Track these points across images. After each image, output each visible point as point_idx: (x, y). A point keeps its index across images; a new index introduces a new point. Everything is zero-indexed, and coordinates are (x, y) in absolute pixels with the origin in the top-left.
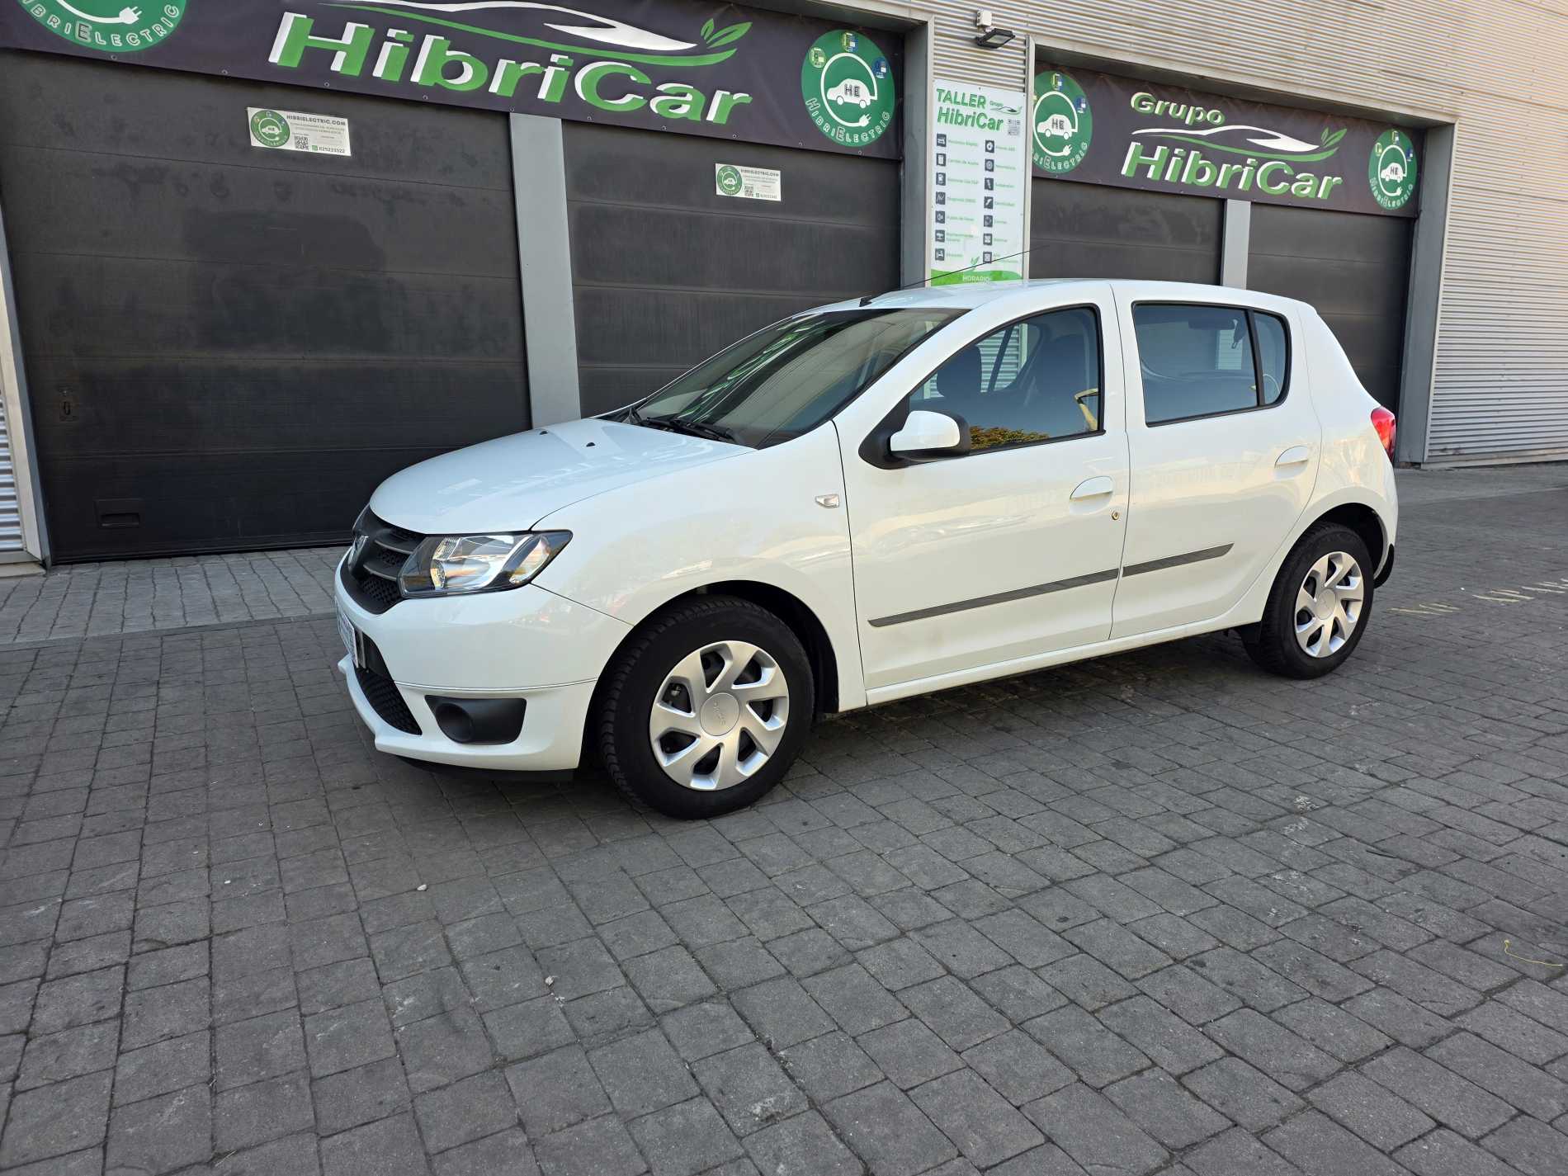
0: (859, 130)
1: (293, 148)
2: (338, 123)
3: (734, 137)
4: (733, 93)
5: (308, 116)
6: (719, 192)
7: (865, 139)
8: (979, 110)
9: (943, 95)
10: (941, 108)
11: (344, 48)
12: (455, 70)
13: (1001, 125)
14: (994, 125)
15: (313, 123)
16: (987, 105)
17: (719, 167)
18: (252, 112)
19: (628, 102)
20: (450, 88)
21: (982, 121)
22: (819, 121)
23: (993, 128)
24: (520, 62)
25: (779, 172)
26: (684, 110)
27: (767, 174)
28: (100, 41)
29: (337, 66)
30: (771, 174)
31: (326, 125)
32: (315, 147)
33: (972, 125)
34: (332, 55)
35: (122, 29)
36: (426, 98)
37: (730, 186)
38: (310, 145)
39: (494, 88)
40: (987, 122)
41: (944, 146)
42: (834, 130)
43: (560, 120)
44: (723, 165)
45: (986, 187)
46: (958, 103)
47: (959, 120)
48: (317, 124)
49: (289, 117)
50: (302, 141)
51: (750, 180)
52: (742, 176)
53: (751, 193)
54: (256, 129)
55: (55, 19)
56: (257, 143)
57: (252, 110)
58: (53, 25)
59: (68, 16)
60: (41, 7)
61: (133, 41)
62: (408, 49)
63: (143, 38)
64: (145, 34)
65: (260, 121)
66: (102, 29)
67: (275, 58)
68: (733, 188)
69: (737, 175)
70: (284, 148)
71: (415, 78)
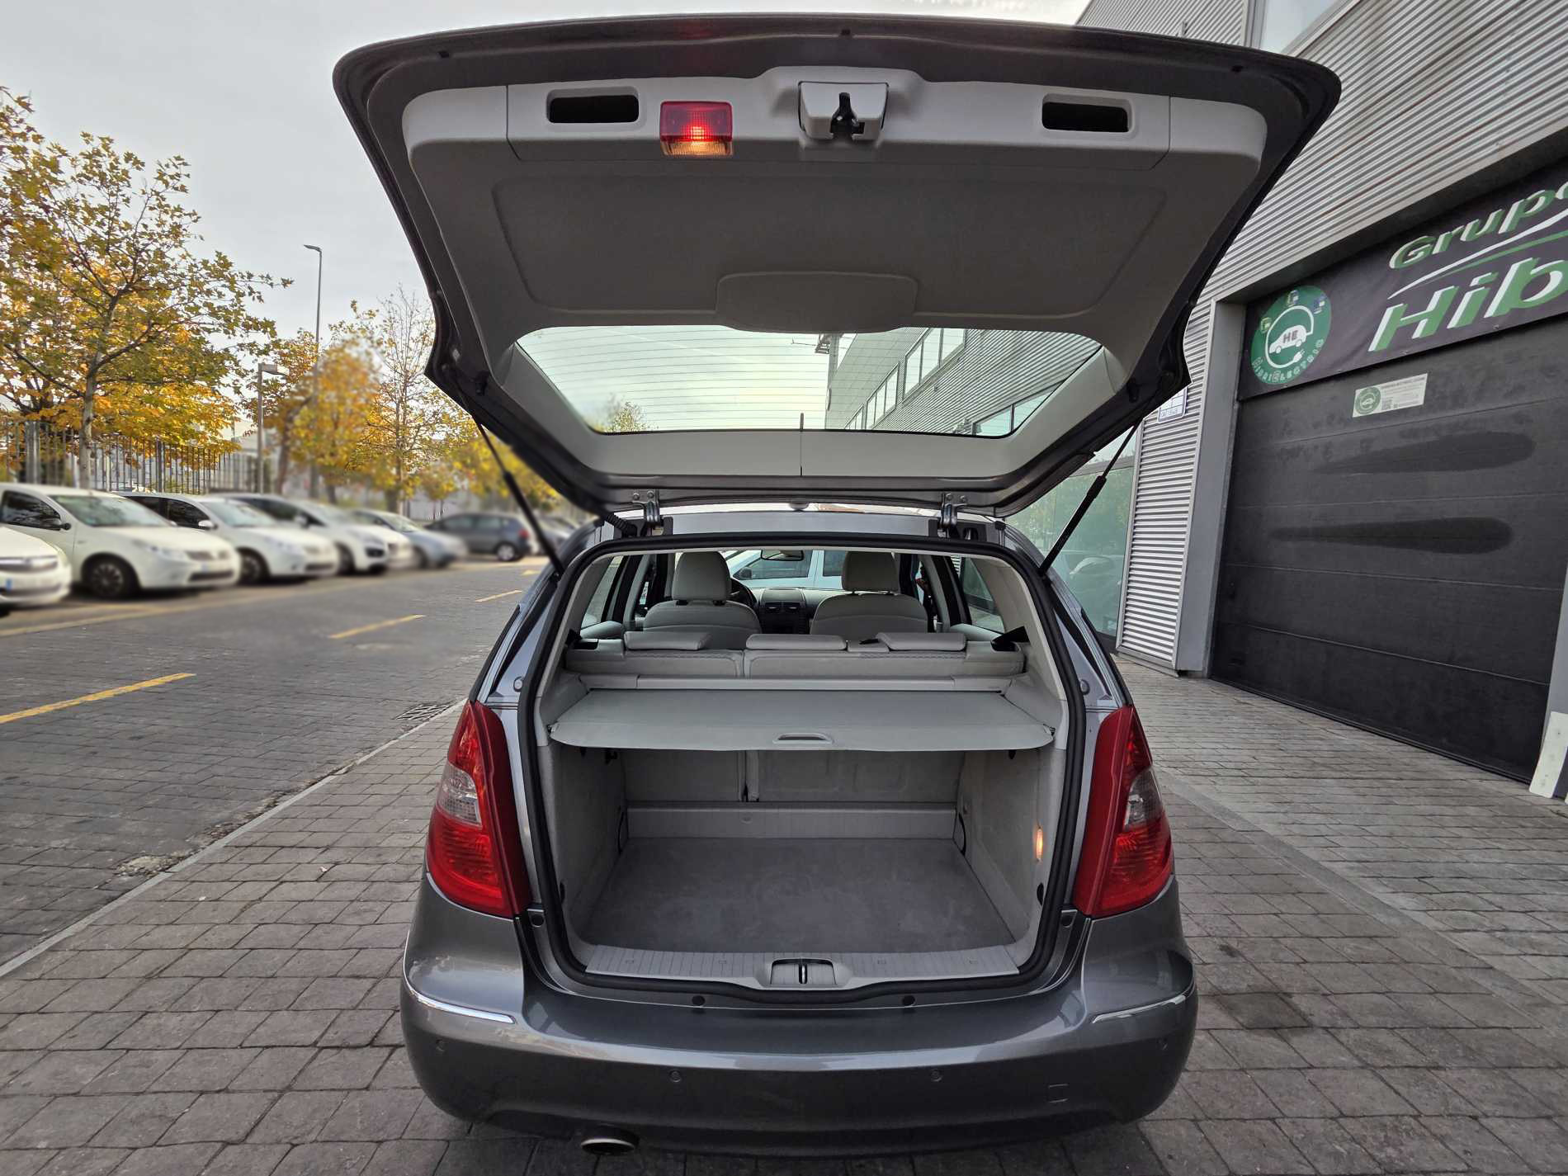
1: (1382, 411)
2: (1419, 379)
5: (1395, 382)
11: (1427, 315)
12: (1539, 284)
15: (1399, 386)
20: (1534, 305)
28: (1282, 378)
29: (1417, 334)
31: (1409, 384)
32: (1395, 406)
34: (1415, 325)
35: (1293, 366)
36: (1496, 327)
38: (1393, 403)
48: (1402, 386)
49: (1383, 388)
50: (1386, 404)
54: (1358, 404)
55: (1266, 374)
56: (1356, 414)
57: (1358, 392)
58: (1265, 378)
59: (1273, 370)
60: (1262, 371)
61: (1297, 371)
62: (1489, 289)
63: (1301, 368)
64: (1304, 365)
65: (1362, 398)
66: (1284, 371)
67: (1373, 347)
70: (1373, 412)
71: (1490, 313)
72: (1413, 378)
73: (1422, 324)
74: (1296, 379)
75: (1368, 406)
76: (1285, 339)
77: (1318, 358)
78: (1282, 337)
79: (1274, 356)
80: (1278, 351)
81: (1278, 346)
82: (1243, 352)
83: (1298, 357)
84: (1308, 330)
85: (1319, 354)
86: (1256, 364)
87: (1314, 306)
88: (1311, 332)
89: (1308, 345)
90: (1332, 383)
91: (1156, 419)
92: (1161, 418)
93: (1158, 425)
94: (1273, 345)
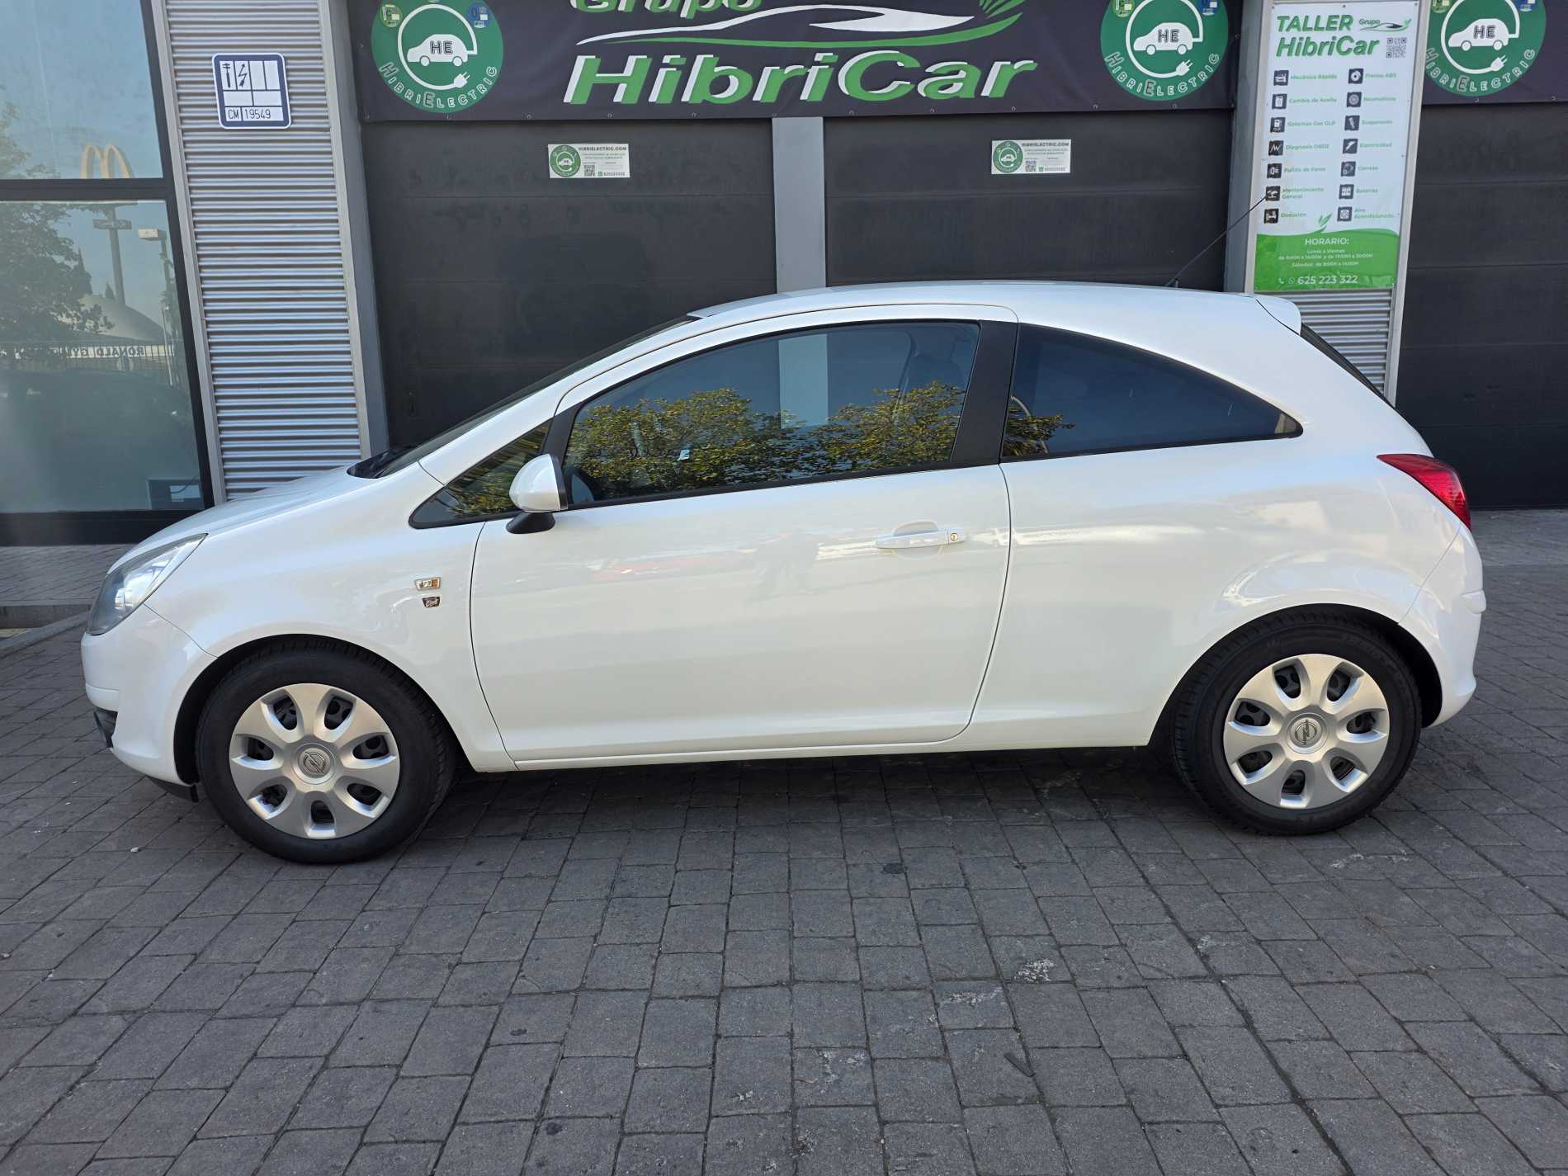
0: (1177, 80)
1: (583, 177)
2: (620, 149)
3: (1014, 109)
4: (1013, 63)
5: (596, 146)
6: (995, 171)
7: (1183, 89)
8: (1339, 34)
9: (1287, 23)
10: (1283, 39)
11: (624, 80)
12: (721, 84)
13: (1376, 46)
14: (1362, 48)
15: (599, 152)
16: (1355, 26)
17: (995, 144)
18: (551, 147)
19: (895, 89)
20: (716, 102)
21: (1344, 47)
22: (1121, 79)
23: (1362, 52)
24: (784, 67)
25: (1069, 141)
26: (956, 88)
27: (1054, 144)
28: (440, 105)
29: (618, 98)
30: (1059, 144)
31: (610, 152)
32: (600, 173)
33: (1330, 53)
34: (614, 88)
35: (455, 93)
36: (694, 115)
37: (1008, 163)
38: (596, 172)
39: (757, 97)
40: (1353, 46)
41: (1286, 84)
42: (1141, 84)
43: (822, 119)
44: (1000, 142)
45: (1348, 127)
46: (1310, 29)
47: (1310, 49)
48: (602, 152)
49: (580, 149)
50: (590, 169)
51: (1032, 154)
52: (1023, 151)
53: (1033, 168)
54: (554, 164)
55: (409, 91)
56: (554, 174)
58: (407, 97)
59: (418, 88)
60: (400, 85)
61: (463, 101)
62: (680, 72)
63: (469, 98)
64: (473, 94)
65: (557, 156)
66: (442, 95)
67: (568, 98)
68: (1012, 165)
69: (1016, 150)
70: (574, 177)
71: (686, 98)
72: (615, 146)
73: (622, 88)
74: (465, 111)
75: (568, 167)
76: (432, 47)
77: (492, 92)
78: (426, 43)
79: (416, 66)
80: (424, 63)
81: (422, 55)
83: (461, 80)
84: (468, 46)
85: (495, 86)
86: (386, 70)
87: (473, 17)
88: (475, 52)
89: (472, 67)
90: (512, 129)
91: (217, 118)
92: (228, 119)
93: (223, 130)
94: (411, 51)
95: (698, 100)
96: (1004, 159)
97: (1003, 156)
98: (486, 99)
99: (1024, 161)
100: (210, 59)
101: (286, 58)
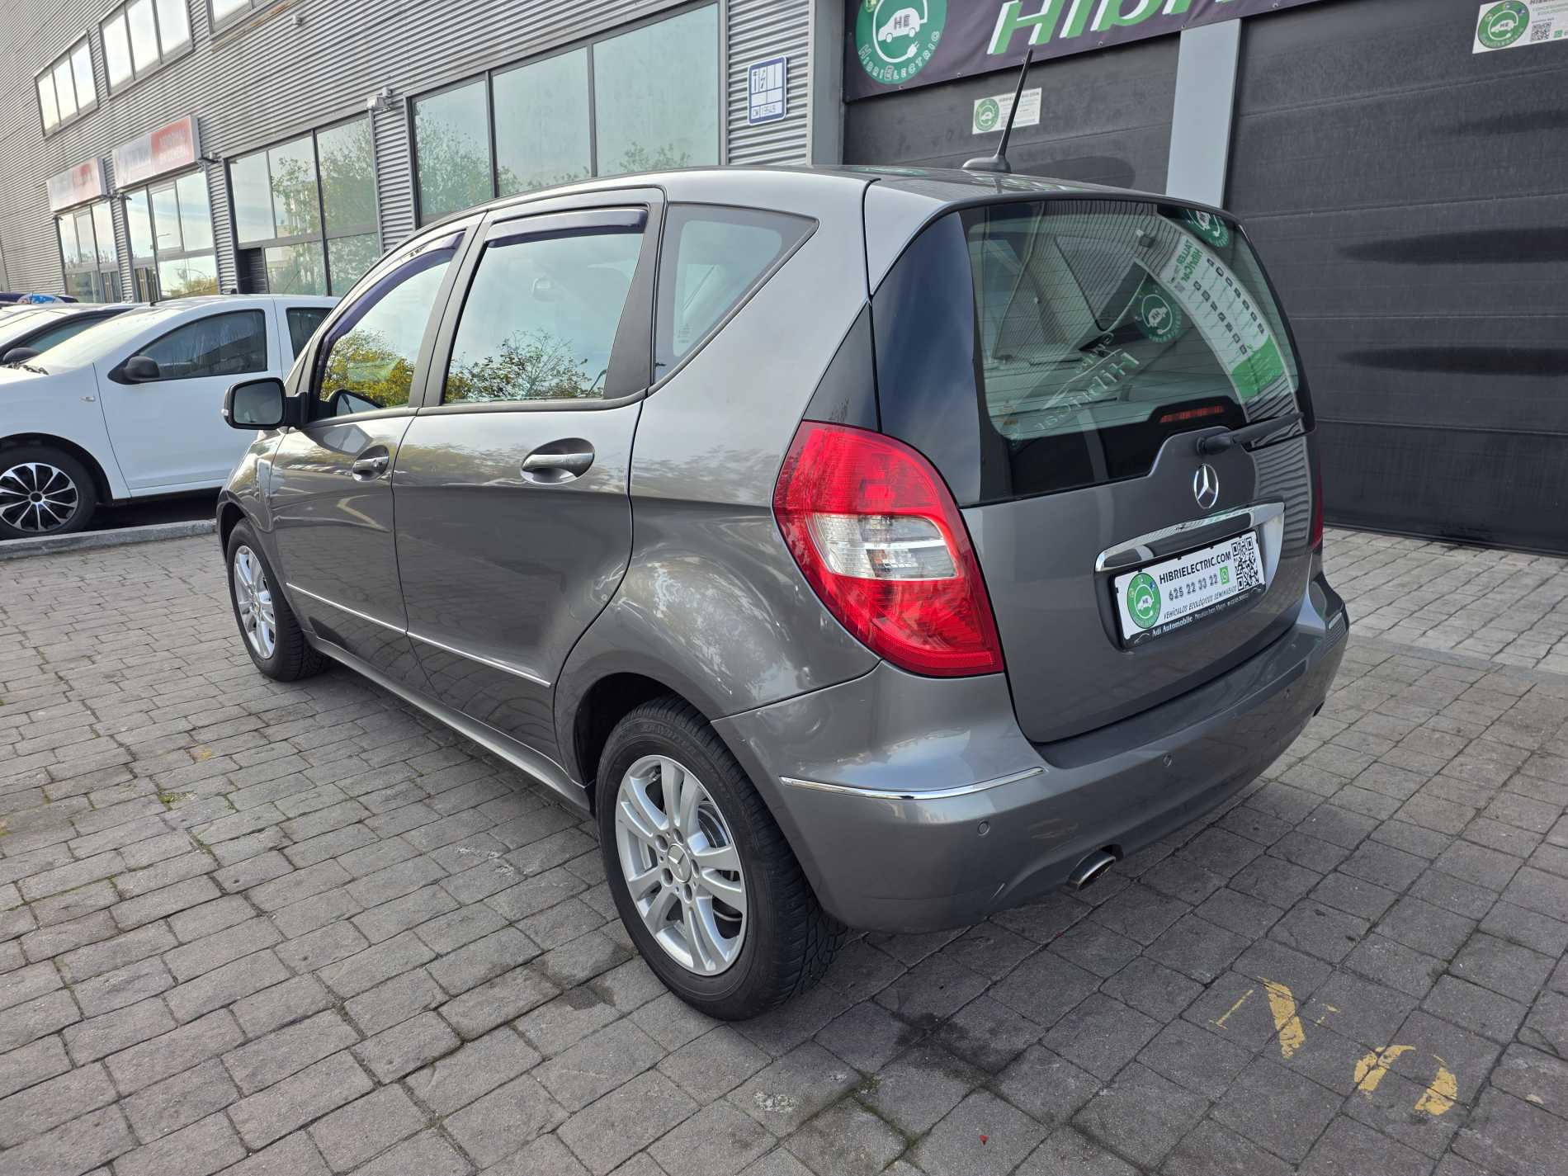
2: (1035, 94)
11: (1041, 19)
17: (1485, 8)
20: (1130, 24)
28: (896, 77)
29: (1033, 40)
31: (1025, 99)
35: (908, 63)
36: (1100, 44)
37: (1503, 34)
39: (1168, 10)
43: (1238, 21)
49: (1000, 101)
51: (1545, 13)
52: (1530, 11)
53: (1547, 37)
54: (978, 118)
55: (877, 69)
56: (976, 131)
57: (977, 103)
58: (875, 74)
59: (882, 65)
60: (871, 64)
61: (912, 70)
63: (917, 65)
64: (919, 62)
65: (981, 111)
66: (898, 67)
67: (991, 50)
68: (1509, 35)
69: (1519, 12)
70: (993, 130)
71: (1095, 27)
72: (1030, 91)
73: (1038, 27)
74: (912, 80)
75: (987, 121)
76: (896, 23)
77: (933, 56)
78: (892, 22)
79: (883, 44)
80: (889, 40)
81: (888, 32)
82: (846, 34)
83: (912, 51)
84: (922, 17)
85: (936, 51)
86: (864, 53)
88: (925, 21)
89: (922, 36)
90: (950, 90)
91: (745, 118)
92: (753, 118)
93: (748, 127)
94: (881, 30)
95: (1107, 27)
96: (1497, 29)
97: (1494, 25)
98: (928, 64)
99: (1530, 25)
100: (745, 70)
101: (788, 60)
